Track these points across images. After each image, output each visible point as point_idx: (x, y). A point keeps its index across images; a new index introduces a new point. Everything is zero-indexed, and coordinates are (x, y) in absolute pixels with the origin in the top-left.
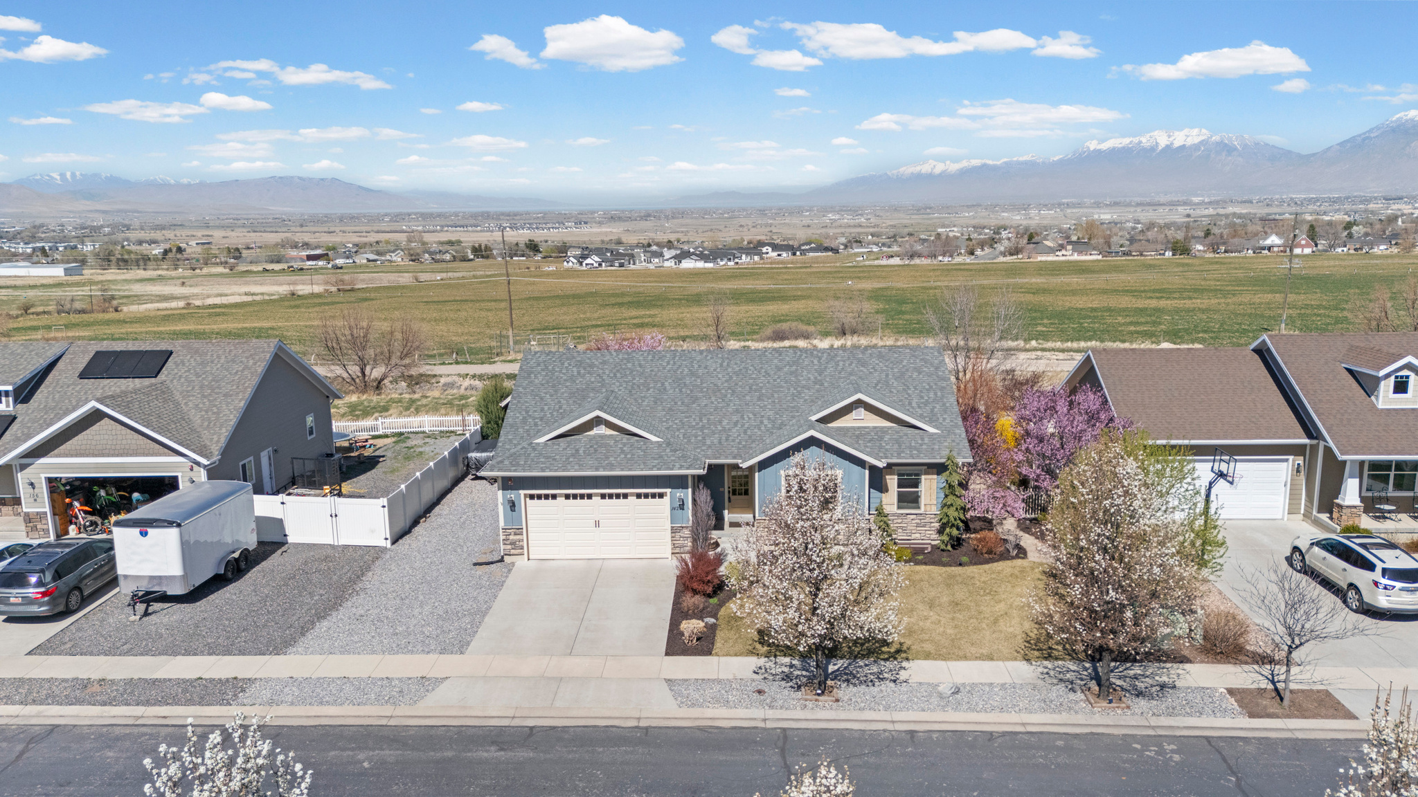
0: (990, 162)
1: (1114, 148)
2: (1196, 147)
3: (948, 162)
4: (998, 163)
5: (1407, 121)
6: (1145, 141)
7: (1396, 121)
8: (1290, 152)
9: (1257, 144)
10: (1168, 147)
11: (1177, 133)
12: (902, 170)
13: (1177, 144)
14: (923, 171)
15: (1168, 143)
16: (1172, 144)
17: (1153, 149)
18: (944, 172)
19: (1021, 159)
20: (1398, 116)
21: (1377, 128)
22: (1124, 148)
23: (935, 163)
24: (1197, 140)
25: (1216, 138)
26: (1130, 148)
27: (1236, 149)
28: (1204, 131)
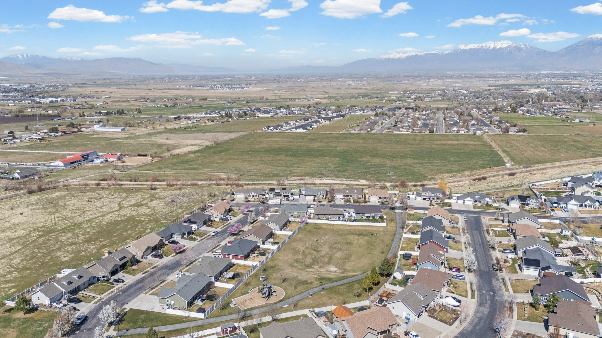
0: (419, 54)
1: (471, 49)
2: (506, 48)
3: (401, 54)
4: (422, 54)
5: (594, 38)
6: (485, 45)
7: (590, 39)
8: (545, 51)
9: (532, 47)
10: (494, 48)
11: (498, 42)
12: (381, 57)
13: (498, 47)
14: (390, 57)
15: (494, 47)
16: (496, 47)
17: (488, 49)
18: (399, 58)
19: (432, 52)
20: (591, 36)
21: (582, 41)
22: (475, 48)
23: (396, 54)
24: (506, 45)
25: (514, 45)
26: (478, 48)
27: (523, 49)
28: (509, 41)
